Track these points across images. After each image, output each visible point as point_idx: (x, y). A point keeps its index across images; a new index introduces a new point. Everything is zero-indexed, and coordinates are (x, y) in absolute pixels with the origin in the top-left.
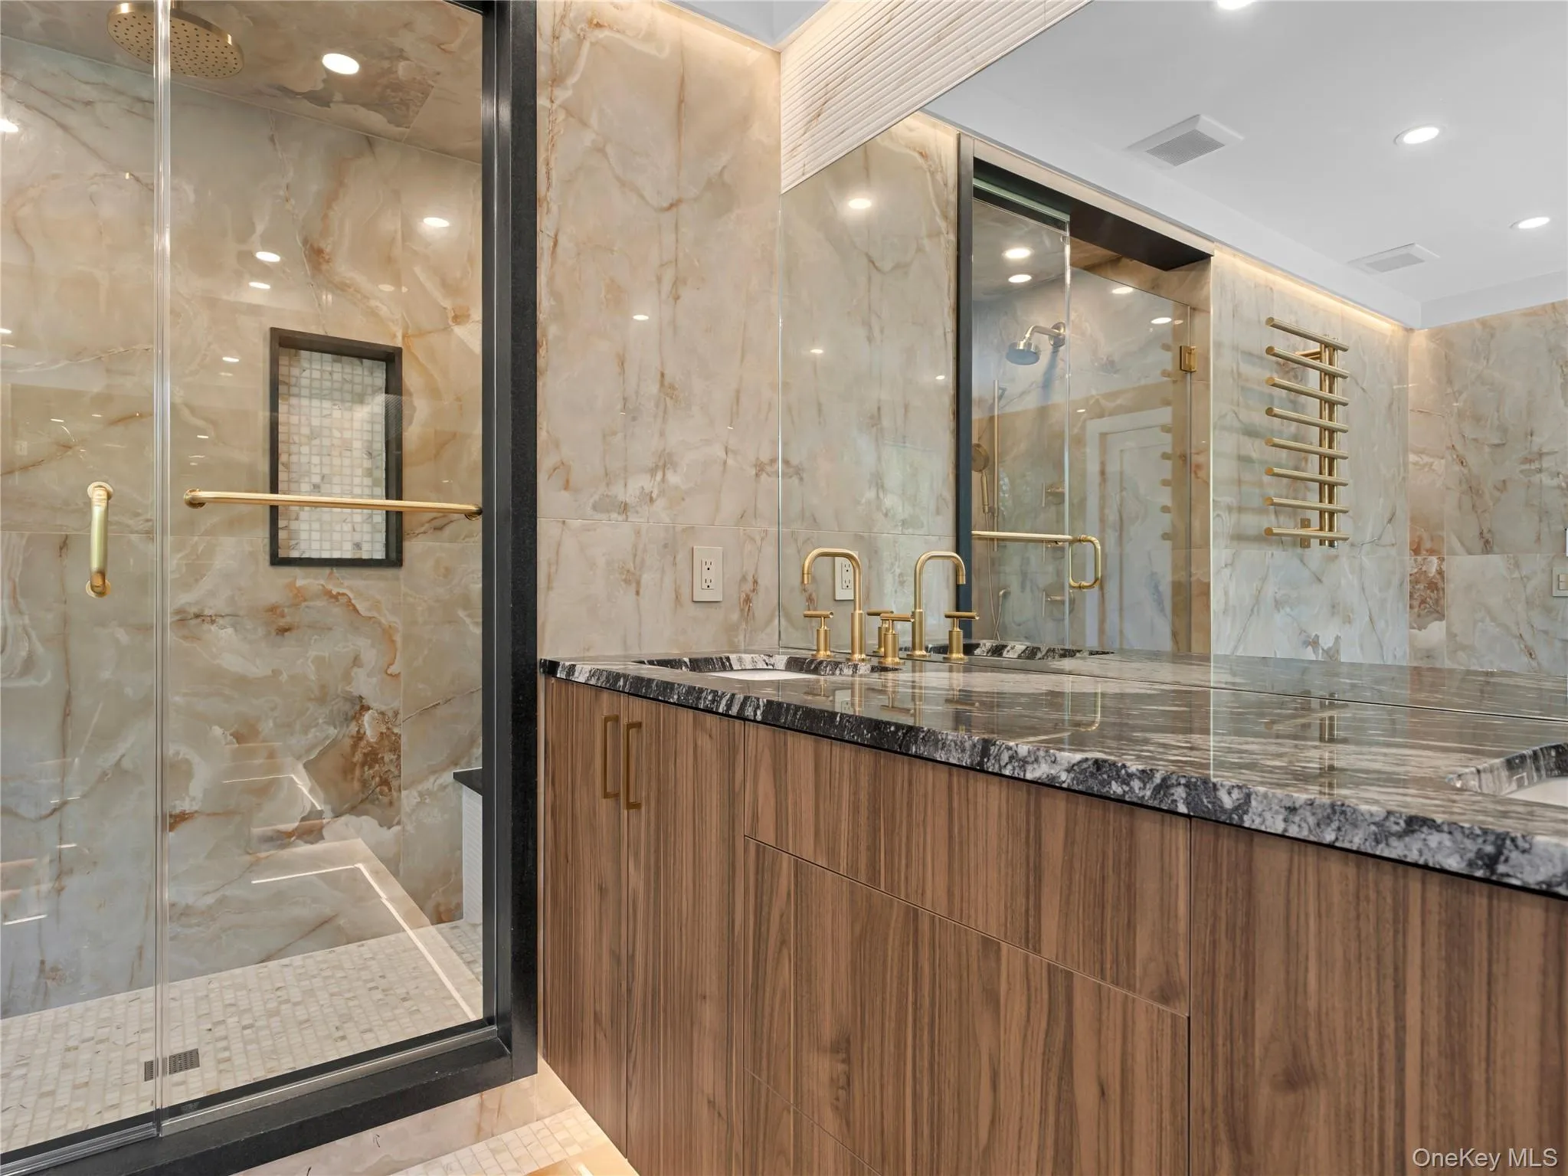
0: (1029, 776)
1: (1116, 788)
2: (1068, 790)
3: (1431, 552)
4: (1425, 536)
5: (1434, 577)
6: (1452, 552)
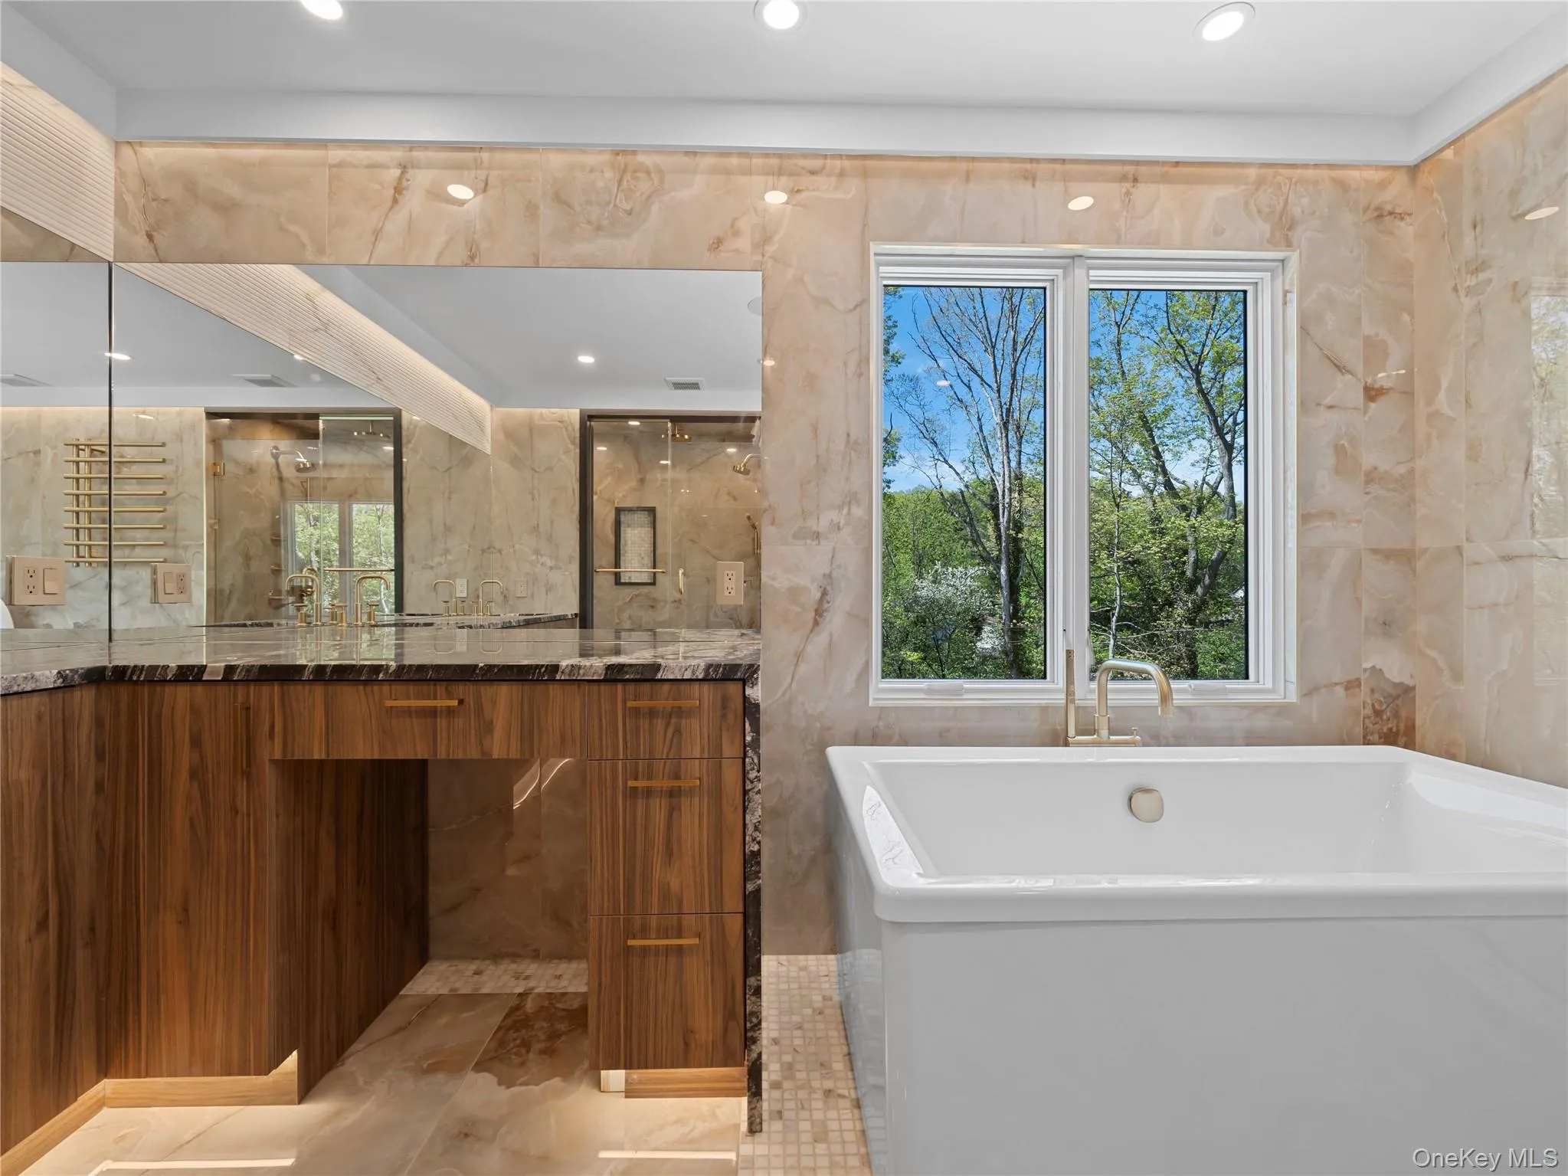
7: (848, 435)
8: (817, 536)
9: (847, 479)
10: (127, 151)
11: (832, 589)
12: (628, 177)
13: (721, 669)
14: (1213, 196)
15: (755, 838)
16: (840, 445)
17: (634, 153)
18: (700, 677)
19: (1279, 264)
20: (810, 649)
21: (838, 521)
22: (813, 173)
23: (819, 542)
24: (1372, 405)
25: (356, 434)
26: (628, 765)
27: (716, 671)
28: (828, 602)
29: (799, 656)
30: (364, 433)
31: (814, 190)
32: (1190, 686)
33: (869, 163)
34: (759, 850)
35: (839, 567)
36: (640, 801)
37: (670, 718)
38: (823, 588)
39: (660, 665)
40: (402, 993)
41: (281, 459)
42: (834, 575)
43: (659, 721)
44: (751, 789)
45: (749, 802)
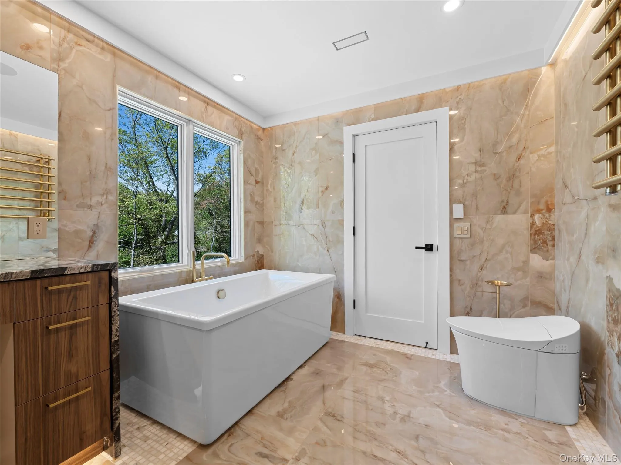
7: (106, 164)
8: (90, 207)
9: (106, 183)
11: (98, 231)
13: (100, 266)
14: (227, 118)
15: (117, 335)
16: (102, 168)
18: (89, 271)
19: (239, 142)
21: (101, 201)
22: (87, 40)
23: (91, 210)
24: (257, 185)
26: (44, 320)
27: (97, 267)
28: (96, 237)
31: (88, 49)
32: (220, 260)
33: (116, 51)
34: (118, 339)
35: (102, 221)
36: (52, 336)
37: (70, 292)
38: (93, 231)
39: (67, 267)
42: (100, 225)
43: (64, 294)
44: (115, 315)
45: (114, 320)
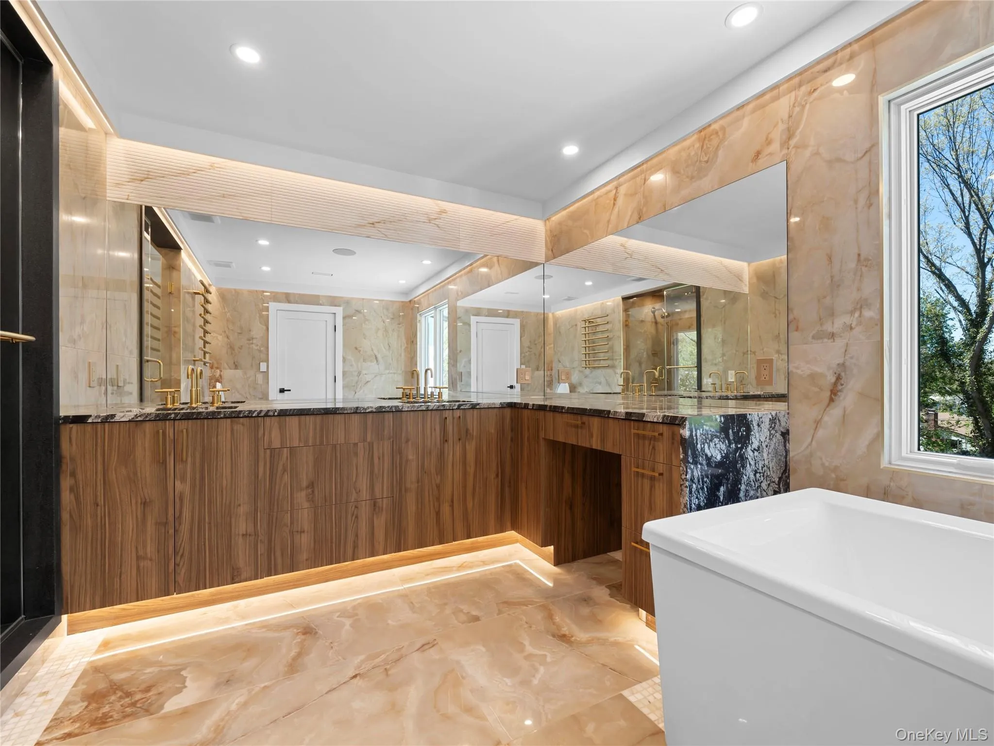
0: (367, 411)
1: (384, 410)
2: (375, 412)
3: (217, 368)
4: (215, 363)
5: (218, 377)
6: (225, 369)
7: (859, 255)
8: (832, 336)
9: (859, 289)
10: (547, 222)
11: (845, 374)
12: (706, 142)
13: (669, 418)
16: (852, 265)
17: (710, 125)
20: (826, 418)
21: (851, 323)
22: (826, 70)
23: (834, 339)
25: (686, 294)
26: (635, 461)
27: (667, 419)
28: (842, 385)
29: (818, 423)
30: (690, 293)
31: (827, 83)
35: (852, 358)
36: (640, 479)
37: (651, 440)
38: (837, 374)
39: (645, 414)
40: (608, 553)
41: (656, 313)
42: (847, 363)
43: (647, 441)
44: (683, 484)
